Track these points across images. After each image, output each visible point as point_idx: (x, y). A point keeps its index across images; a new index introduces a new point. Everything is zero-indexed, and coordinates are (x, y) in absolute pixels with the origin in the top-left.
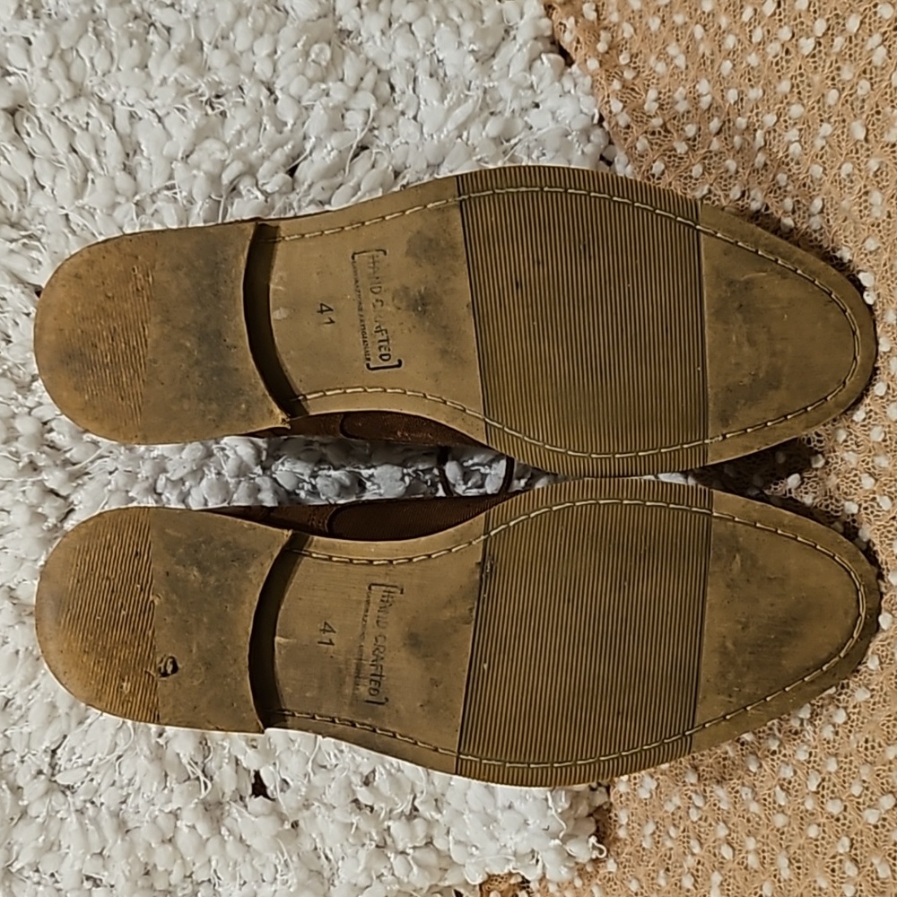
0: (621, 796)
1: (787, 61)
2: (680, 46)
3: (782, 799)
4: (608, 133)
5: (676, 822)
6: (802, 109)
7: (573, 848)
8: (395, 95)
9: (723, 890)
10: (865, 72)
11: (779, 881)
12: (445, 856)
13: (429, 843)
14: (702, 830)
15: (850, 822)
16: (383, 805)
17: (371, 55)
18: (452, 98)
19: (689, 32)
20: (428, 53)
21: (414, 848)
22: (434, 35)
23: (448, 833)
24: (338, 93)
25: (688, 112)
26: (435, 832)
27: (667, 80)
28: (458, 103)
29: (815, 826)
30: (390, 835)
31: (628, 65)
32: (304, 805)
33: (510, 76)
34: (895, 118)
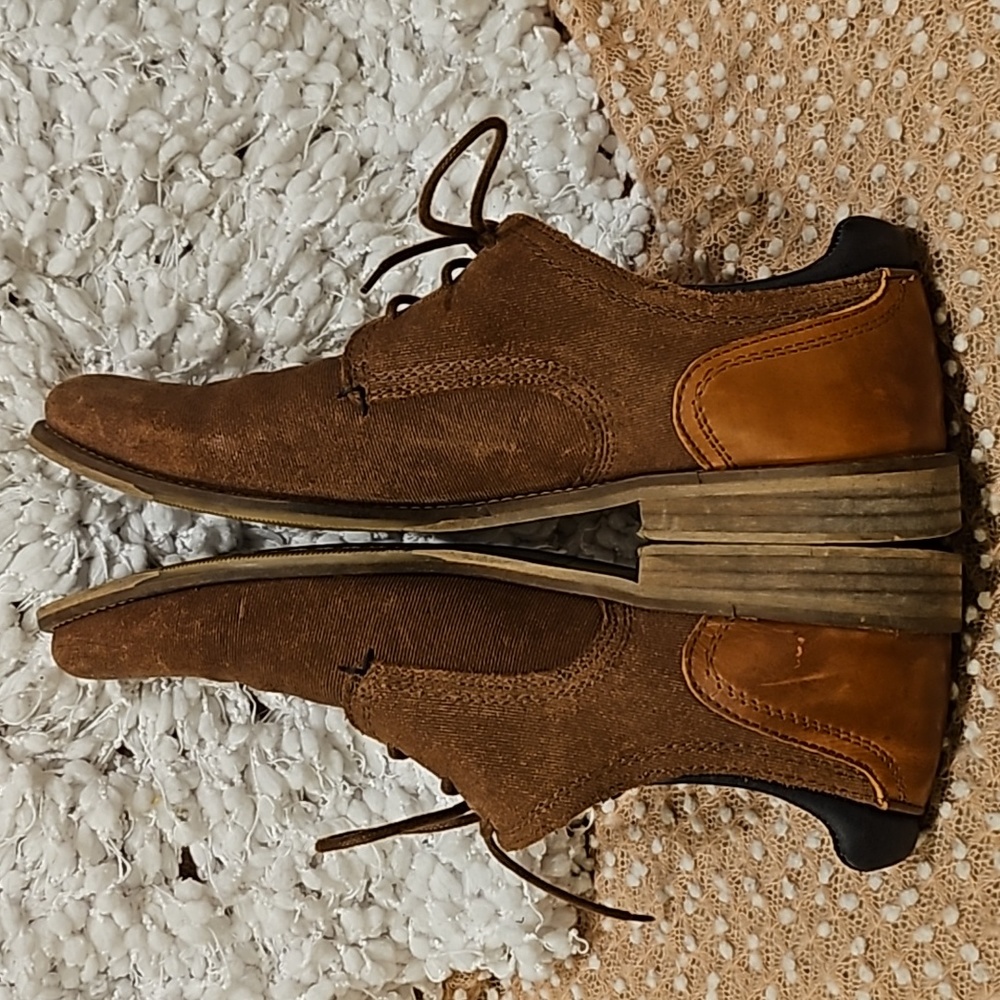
0: (606, 883)
1: (815, 45)
2: (692, 23)
3: (789, 892)
4: (608, 122)
5: (668, 915)
6: (831, 101)
7: (551, 942)
8: (363, 69)
9: (720, 994)
10: (902, 61)
11: (785, 986)
12: (403, 949)
13: (386, 934)
14: (698, 925)
15: (866, 920)
16: (331, 890)
17: (336, 21)
18: (428, 75)
19: (703, 8)
20: (403, 21)
21: (368, 939)
22: (409, 1)
23: (408, 922)
24: (297, 64)
25: (700, 100)
26: (392, 922)
27: (677, 62)
28: (437, 81)
29: (827, 925)
30: (340, 924)
31: (632, 43)
32: (240, 889)
33: (497, 51)
34: (935, 116)
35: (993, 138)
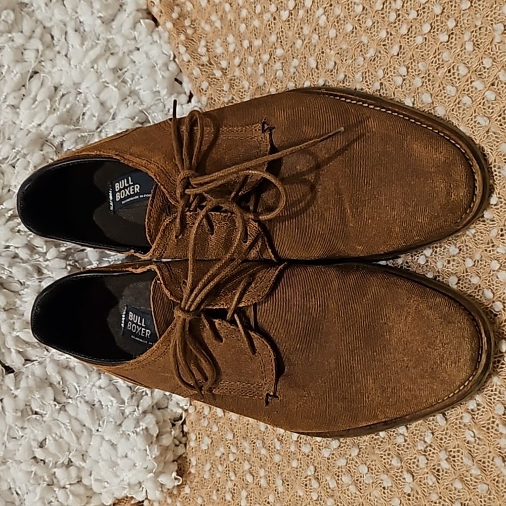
0: (192, 449)
1: (275, 24)
2: (217, 15)
3: (278, 446)
4: (178, 65)
5: (222, 462)
6: (283, 51)
7: (162, 479)
8: (54, 42)
9: (248, 500)
10: (315, 30)
11: (278, 493)
12: (89, 488)
13: (79, 482)
14: (236, 466)
15: (315, 457)
16: (51, 459)
17: (40, 17)
18: (88, 45)
19: (222, 8)
20: (74, 17)
21: (70, 484)
22: (77, 7)
23: (91, 475)
24: (19, 39)
25: (223, 54)
26: (83, 474)
27: (211, 35)
28: (92, 47)
29: (296, 461)
30: (56, 478)
31: (190, 26)
32: (3, 462)
33: (123, 32)
34: (331, 56)
35: (359, 65)
